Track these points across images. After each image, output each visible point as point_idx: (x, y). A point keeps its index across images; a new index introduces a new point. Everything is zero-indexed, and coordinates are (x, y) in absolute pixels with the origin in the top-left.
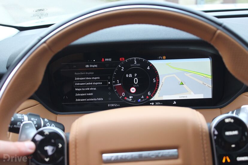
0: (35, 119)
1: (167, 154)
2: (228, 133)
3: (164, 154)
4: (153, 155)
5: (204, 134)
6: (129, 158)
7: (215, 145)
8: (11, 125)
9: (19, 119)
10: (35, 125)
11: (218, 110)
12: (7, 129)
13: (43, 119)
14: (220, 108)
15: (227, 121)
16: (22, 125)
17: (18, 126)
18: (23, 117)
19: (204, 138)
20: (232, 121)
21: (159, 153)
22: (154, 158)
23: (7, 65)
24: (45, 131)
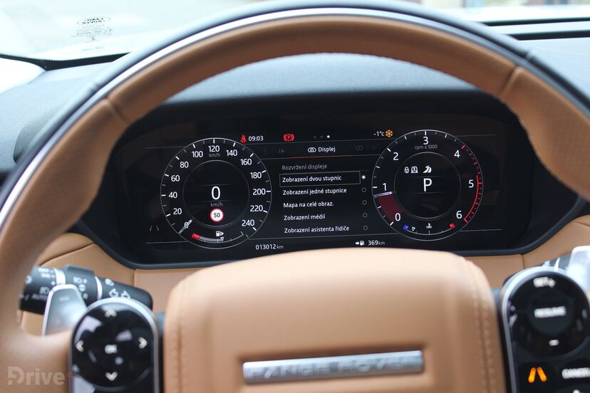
0: (83, 279)
1: (397, 361)
2: (541, 313)
3: (390, 362)
4: (363, 366)
5: (485, 315)
6: (306, 372)
7: (512, 340)
8: (25, 294)
9: (46, 279)
10: (83, 293)
11: (516, 259)
12: (17, 304)
13: (103, 280)
14: (522, 254)
15: (539, 283)
16: (51, 294)
17: (42, 297)
18: (55, 274)
19: (486, 324)
20: (551, 283)
21: (379, 360)
22: (365, 372)
23: (15, 151)
24: (105, 308)
